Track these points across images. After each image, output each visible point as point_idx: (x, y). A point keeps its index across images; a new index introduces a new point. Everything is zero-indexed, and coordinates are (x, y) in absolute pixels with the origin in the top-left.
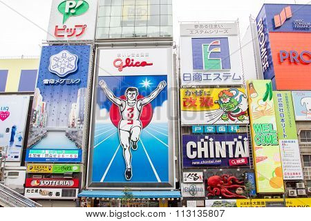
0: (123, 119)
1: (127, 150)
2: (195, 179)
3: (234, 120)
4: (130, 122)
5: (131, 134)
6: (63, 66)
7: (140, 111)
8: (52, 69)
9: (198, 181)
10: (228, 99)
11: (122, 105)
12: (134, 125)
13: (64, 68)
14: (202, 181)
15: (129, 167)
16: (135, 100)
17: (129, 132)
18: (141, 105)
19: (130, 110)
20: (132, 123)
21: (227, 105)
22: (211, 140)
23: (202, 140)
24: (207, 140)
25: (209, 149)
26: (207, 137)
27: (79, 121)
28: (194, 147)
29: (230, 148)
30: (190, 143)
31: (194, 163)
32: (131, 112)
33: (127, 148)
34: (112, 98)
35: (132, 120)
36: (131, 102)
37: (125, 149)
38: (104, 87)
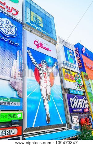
0: (42, 79)
1: (46, 101)
2: (76, 121)
3: (81, 89)
5: (47, 90)
7: (49, 76)
10: (78, 78)
11: (40, 70)
14: (79, 122)
15: (48, 113)
16: (46, 68)
17: (46, 88)
18: (49, 72)
20: (46, 83)
21: (78, 81)
22: (77, 98)
23: (74, 97)
24: (76, 98)
25: (78, 103)
26: (76, 96)
27: (19, 74)
28: (73, 101)
29: (83, 103)
30: (71, 99)
31: (74, 111)
32: (45, 75)
33: (46, 99)
34: (35, 63)
35: (46, 81)
36: (45, 69)
37: (45, 100)
38: (30, 54)
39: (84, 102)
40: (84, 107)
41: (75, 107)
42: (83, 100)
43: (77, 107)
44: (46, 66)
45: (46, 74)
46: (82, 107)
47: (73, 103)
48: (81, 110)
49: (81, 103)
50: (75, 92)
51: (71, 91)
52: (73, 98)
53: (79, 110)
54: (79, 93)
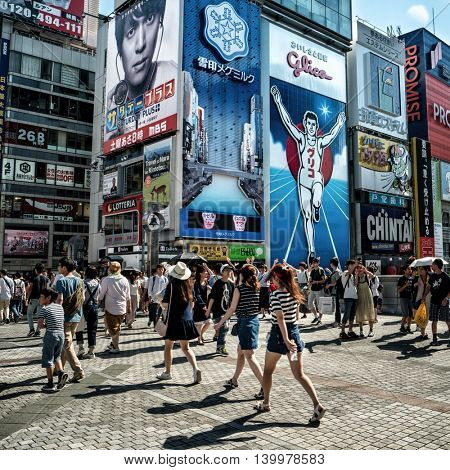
0: (302, 167)
1: (309, 221)
3: (401, 190)
4: (311, 173)
5: (312, 194)
7: (321, 157)
10: (399, 159)
11: (300, 141)
12: (315, 179)
15: (312, 249)
16: (314, 135)
17: (311, 190)
19: (311, 153)
20: (312, 176)
21: (398, 167)
22: (386, 215)
23: (379, 214)
24: (383, 215)
25: (385, 228)
26: (383, 211)
27: (256, 160)
28: (373, 223)
29: (400, 229)
30: (370, 218)
31: (373, 247)
32: (311, 156)
33: (309, 218)
34: (289, 124)
35: (313, 171)
36: (311, 138)
37: (307, 220)
38: (278, 100)
39: (403, 225)
40: (400, 240)
41: (378, 238)
42: (400, 222)
43: (383, 238)
44: (314, 128)
45: (313, 152)
46: (396, 239)
47: (373, 227)
48: (392, 246)
49: (393, 230)
50: (384, 200)
51: (373, 198)
52: (375, 215)
53: (386, 246)
54: (393, 202)
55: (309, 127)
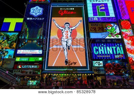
0: (63, 36)
1: (66, 50)
2: (99, 65)
3: (114, 37)
4: (67, 37)
5: (67, 43)
6: (36, 12)
7: (71, 33)
8: (31, 13)
9: (101, 65)
10: (110, 28)
11: (63, 30)
12: (68, 39)
13: (37, 13)
14: (102, 66)
16: (68, 28)
17: (66, 42)
18: (71, 30)
19: (67, 32)
20: (68, 38)
21: (110, 30)
22: (105, 46)
23: (101, 46)
28: (97, 49)
30: (95, 47)
35: (68, 37)
37: (64, 50)
38: (55, 22)
40: (115, 53)
44: (68, 26)
45: (68, 32)
51: (97, 41)
55: (66, 26)
